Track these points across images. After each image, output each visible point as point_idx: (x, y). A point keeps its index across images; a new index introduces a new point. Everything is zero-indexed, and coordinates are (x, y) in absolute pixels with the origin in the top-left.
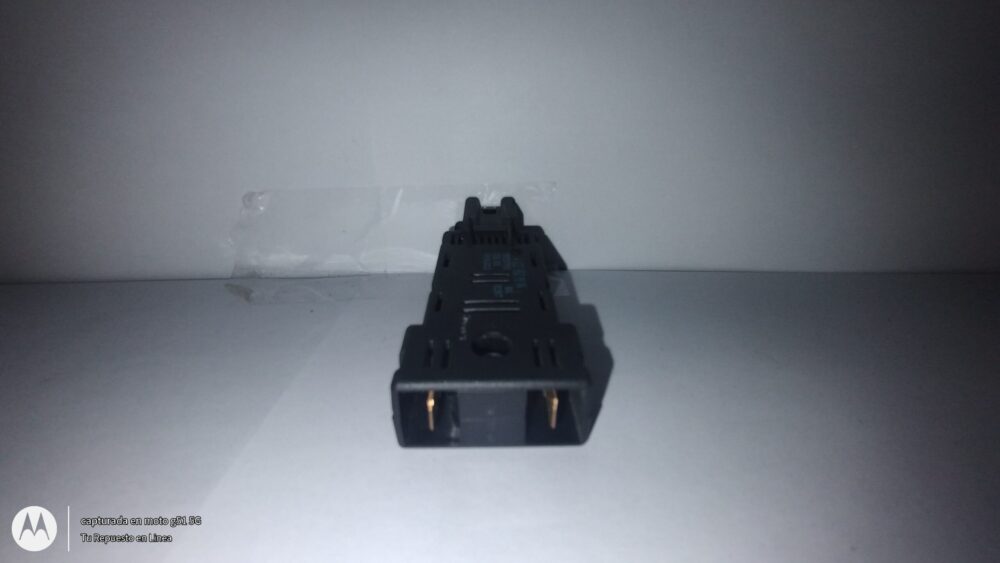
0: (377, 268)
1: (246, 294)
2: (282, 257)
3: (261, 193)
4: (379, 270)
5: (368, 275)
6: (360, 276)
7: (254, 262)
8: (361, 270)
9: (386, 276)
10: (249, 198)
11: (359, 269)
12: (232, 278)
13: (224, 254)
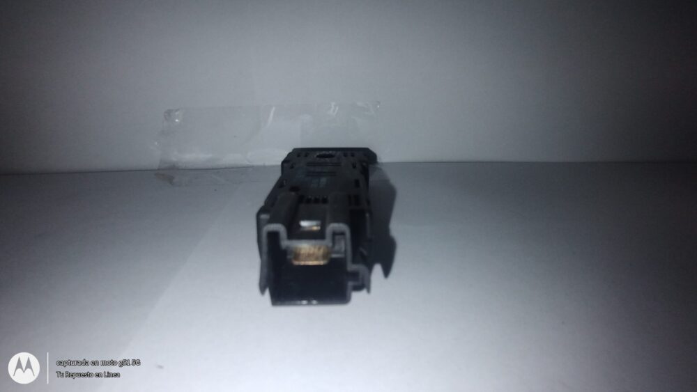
0: (258, 162)
1: (170, 180)
2: (193, 155)
3: (177, 111)
4: (260, 163)
5: (253, 167)
6: (247, 167)
7: (174, 159)
8: (248, 163)
9: (264, 167)
10: (169, 114)
11: (246, 163)
12: (158, 169)
13: (152, 154)
